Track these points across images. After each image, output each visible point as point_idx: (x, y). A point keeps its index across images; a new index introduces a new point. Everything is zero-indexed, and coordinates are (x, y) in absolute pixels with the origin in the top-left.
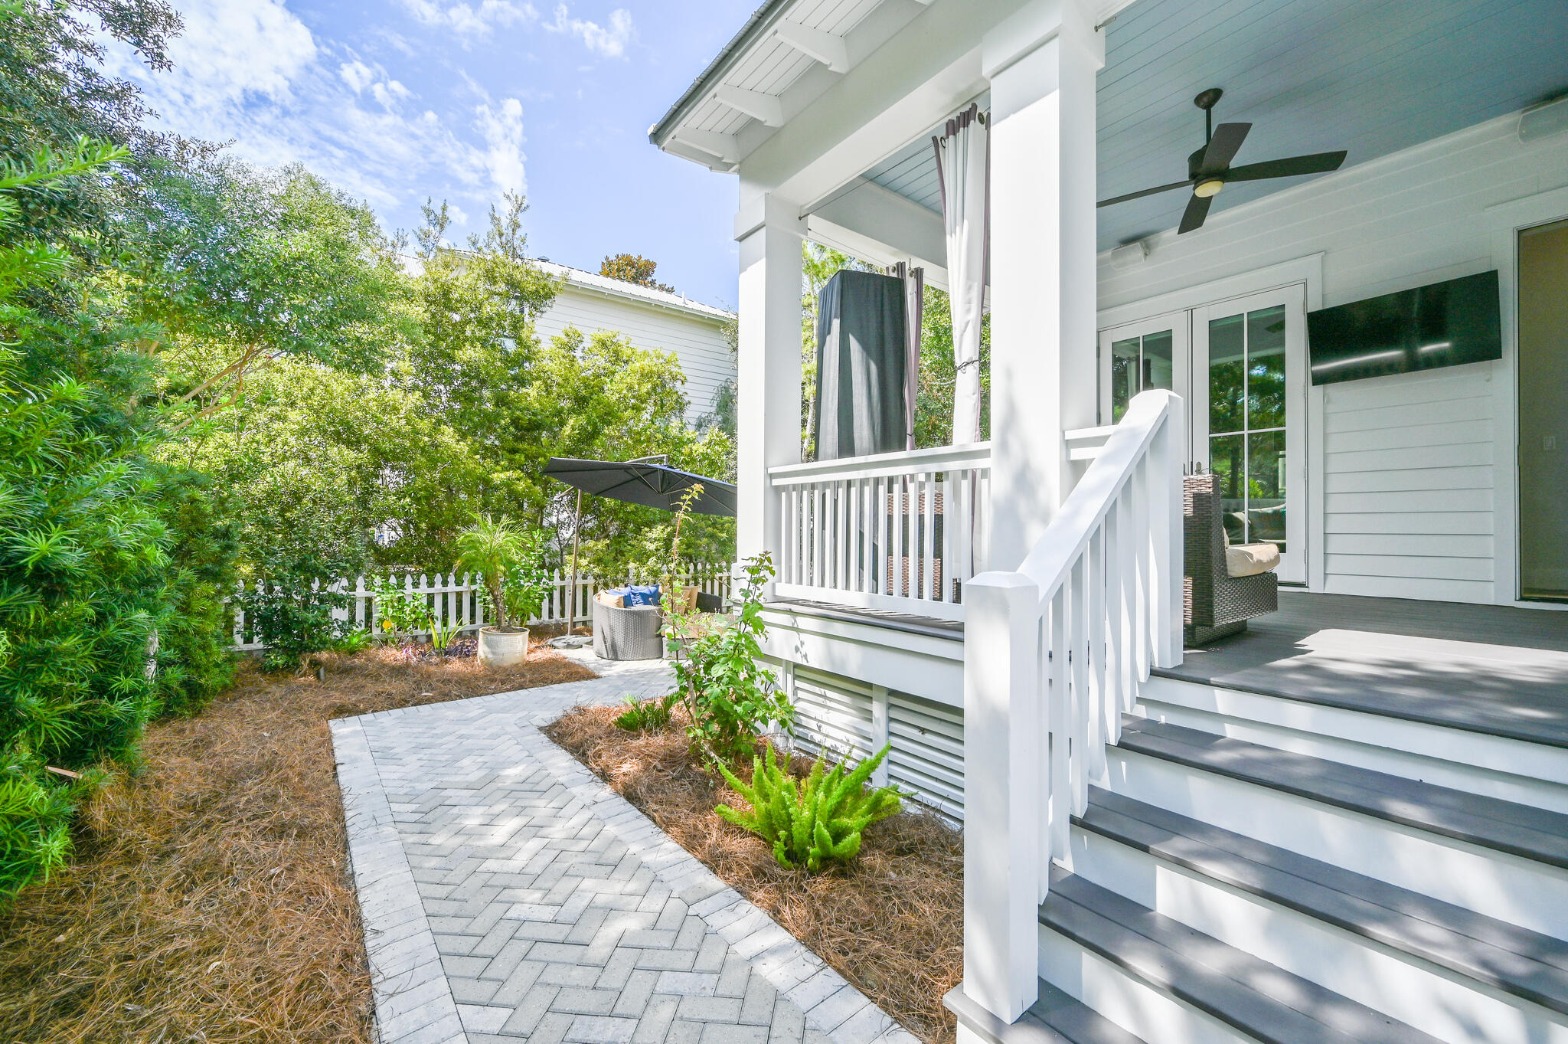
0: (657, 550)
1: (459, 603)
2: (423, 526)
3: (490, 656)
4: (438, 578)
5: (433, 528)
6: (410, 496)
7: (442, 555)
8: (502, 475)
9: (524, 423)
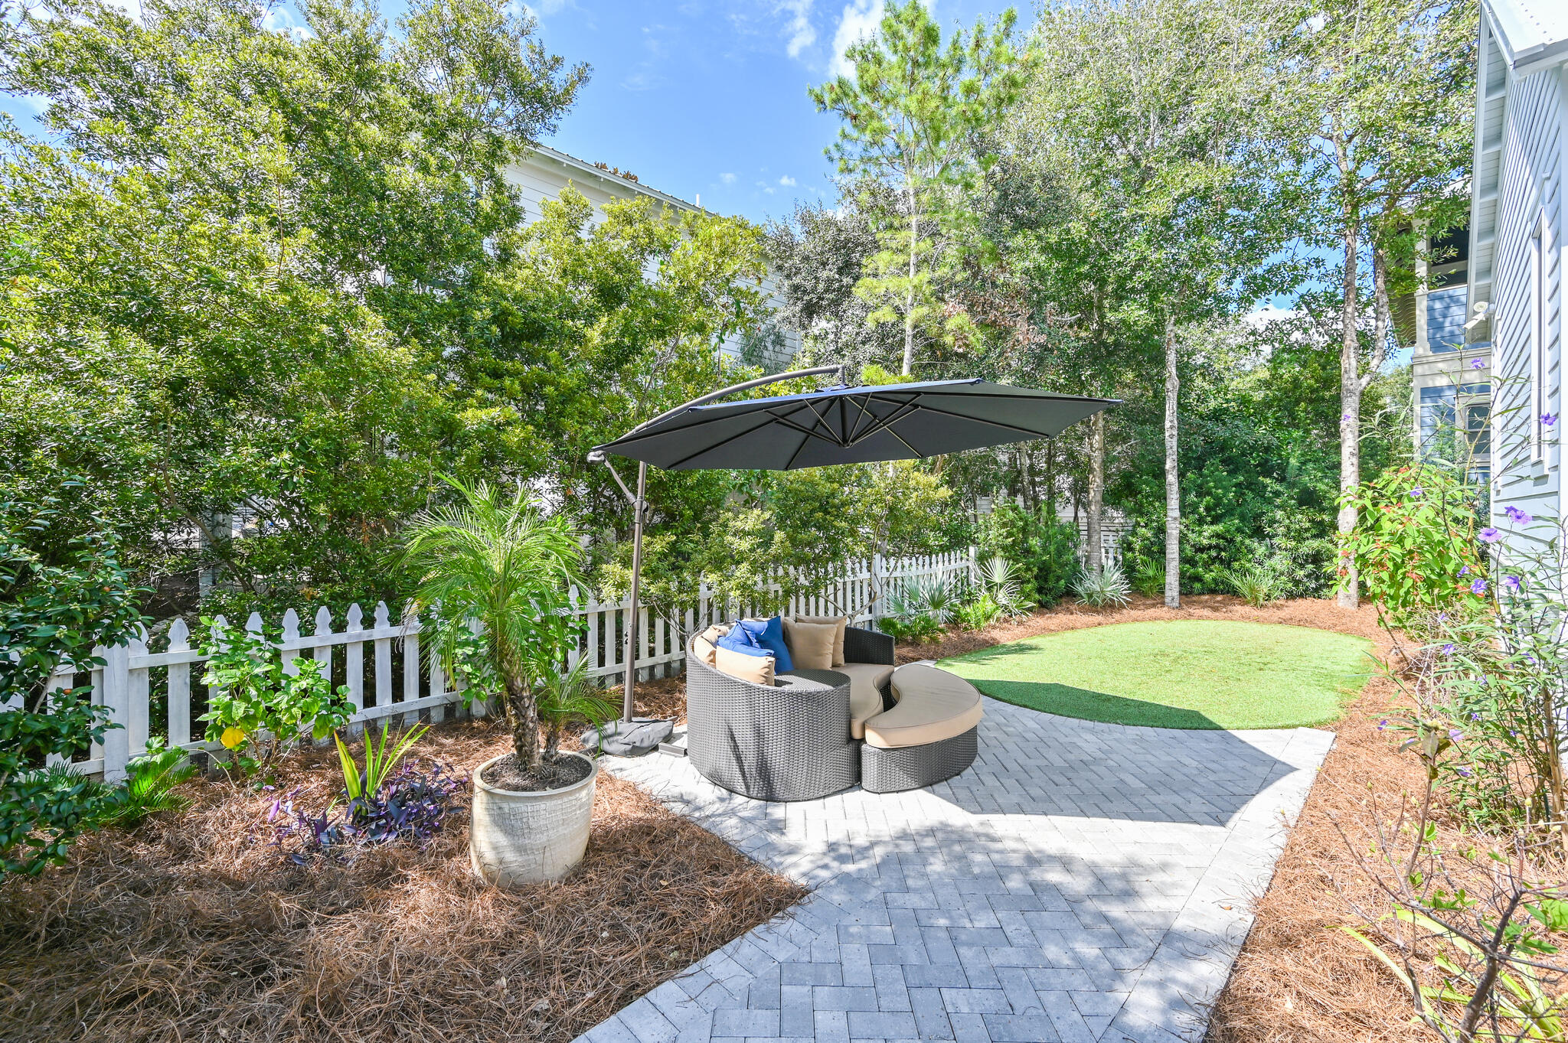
0: (752, 550)
1: (398, 658)
2: (322, 509)
3: (510, 856)
4: (355, 612)
5: (342, 514)
6: (291, 448)
7: (361, 566)
8: (483, 414)
9: (517, 319)
